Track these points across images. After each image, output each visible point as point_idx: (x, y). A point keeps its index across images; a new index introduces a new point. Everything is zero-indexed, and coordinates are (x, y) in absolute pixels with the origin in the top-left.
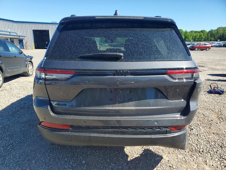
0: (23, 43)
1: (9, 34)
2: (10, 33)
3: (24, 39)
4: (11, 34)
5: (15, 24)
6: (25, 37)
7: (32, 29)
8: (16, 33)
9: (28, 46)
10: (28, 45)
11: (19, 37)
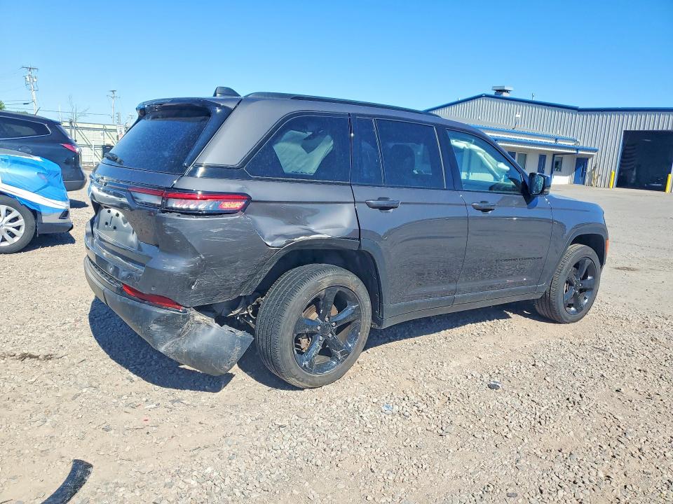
0: (585, 169)
1: (553, 142)
2: (556, 140)
3: (592, 156)
4: (560, 142)
5: (579, 117)
6: (596, 151)
7: (624, 129)
8: (574, 141)
9: (597, 177)
10: (599, 175)
11: (577, 150)
